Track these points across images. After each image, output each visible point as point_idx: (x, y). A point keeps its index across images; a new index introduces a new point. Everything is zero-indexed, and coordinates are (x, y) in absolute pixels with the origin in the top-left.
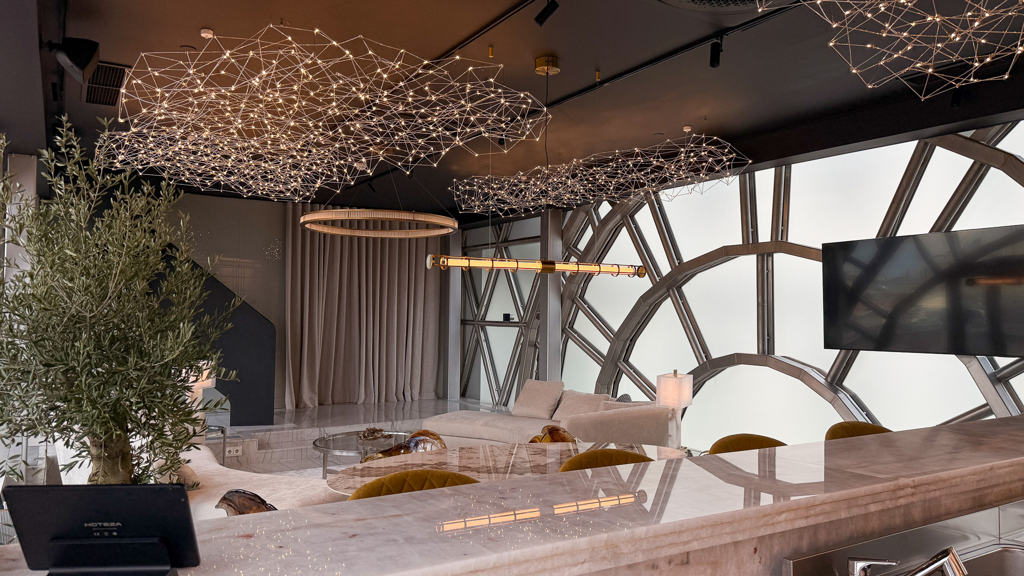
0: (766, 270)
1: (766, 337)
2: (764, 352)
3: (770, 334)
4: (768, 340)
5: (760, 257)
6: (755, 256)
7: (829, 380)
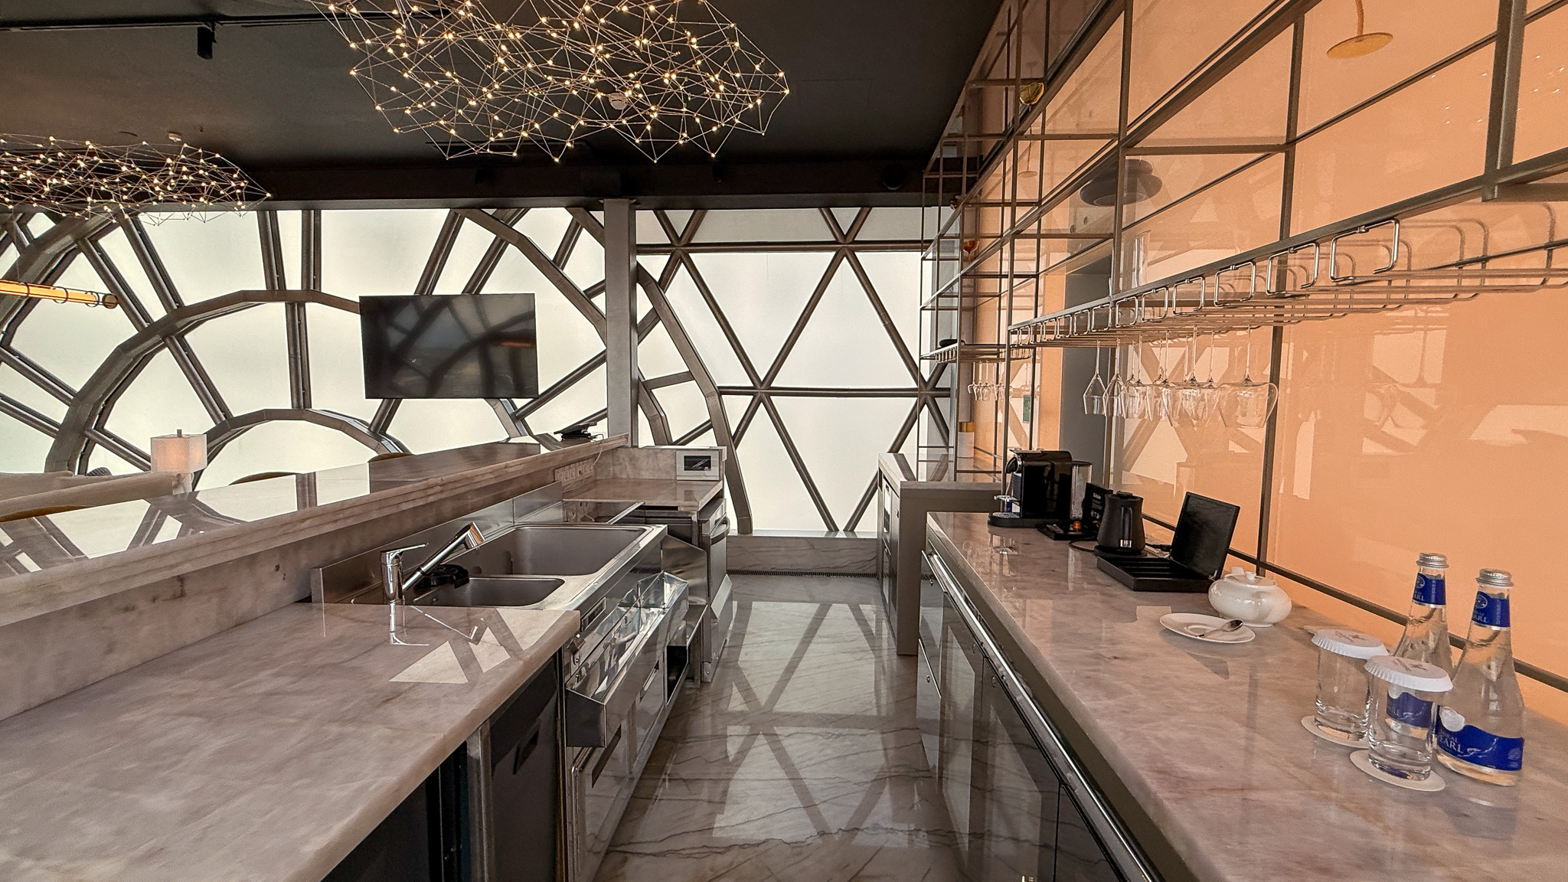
0: (297, 320)
1: (301, 391)
2: (299, 406)
3: (305, 387)
4: (304, 393)
5: (289, 306)
6: (283, 304)
7: (372, 429)
